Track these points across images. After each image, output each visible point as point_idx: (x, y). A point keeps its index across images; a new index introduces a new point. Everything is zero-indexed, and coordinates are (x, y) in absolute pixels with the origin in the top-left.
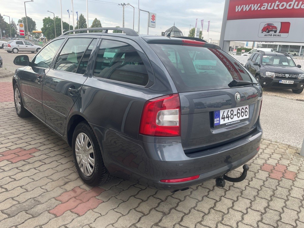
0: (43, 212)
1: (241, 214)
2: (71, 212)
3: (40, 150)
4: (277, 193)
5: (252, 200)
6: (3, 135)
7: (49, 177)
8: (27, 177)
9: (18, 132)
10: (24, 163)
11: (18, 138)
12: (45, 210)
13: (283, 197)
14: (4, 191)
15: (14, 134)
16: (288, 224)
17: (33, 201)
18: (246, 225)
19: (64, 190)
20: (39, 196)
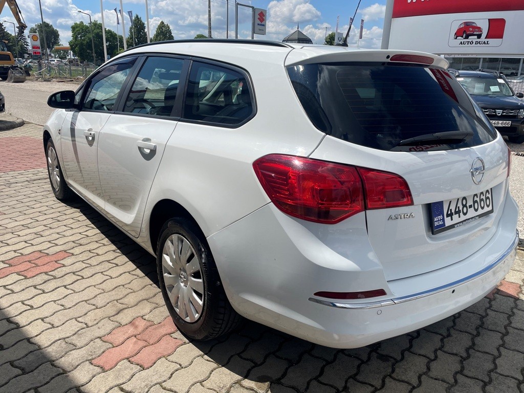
0: (81, 363)
1: (426, 361)
2: (129, 361)
3: (73, 254)
4: (489, 321)
5: (445, 334)
6: (10, 230)
7: (91, 302)
8: (53, 302)
9: (35, 224)
10: (46, 277)
11: (36, 234)
12: (85, 359)
13: (498, 329)
14: (13, 327)
15: (29, 228)
16: (508, 376)
17: (63, 344)
18: (436, 379)
19: (117, 324)
20: (74, 335)
